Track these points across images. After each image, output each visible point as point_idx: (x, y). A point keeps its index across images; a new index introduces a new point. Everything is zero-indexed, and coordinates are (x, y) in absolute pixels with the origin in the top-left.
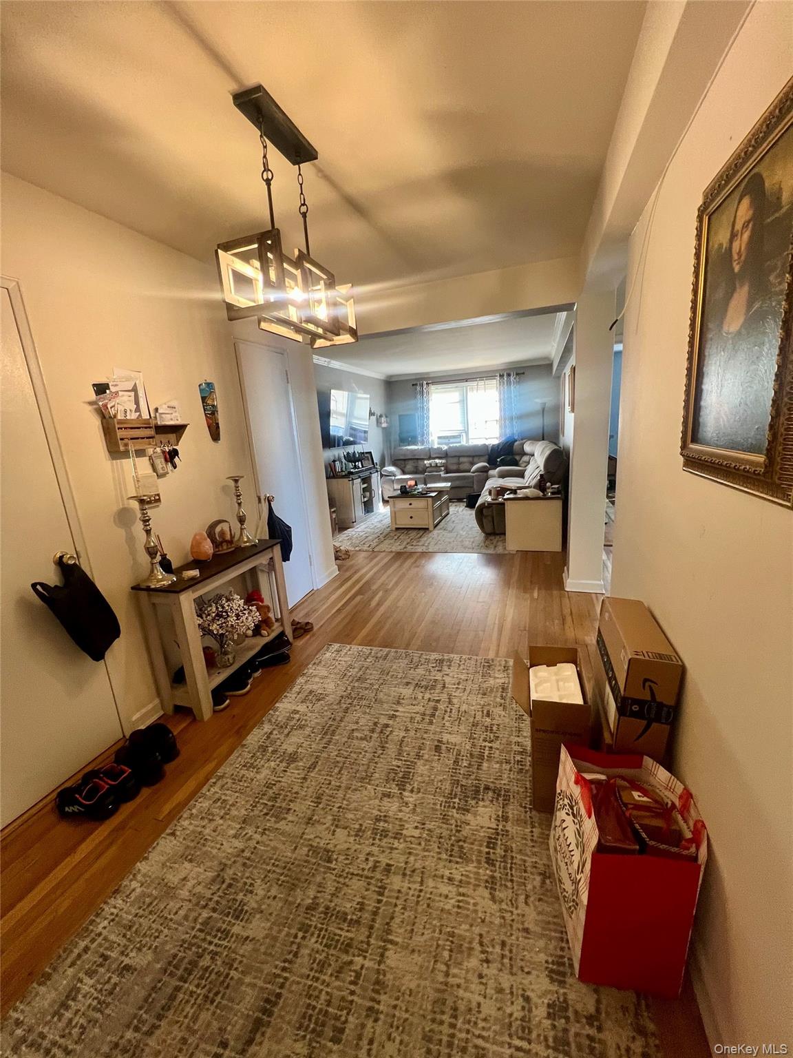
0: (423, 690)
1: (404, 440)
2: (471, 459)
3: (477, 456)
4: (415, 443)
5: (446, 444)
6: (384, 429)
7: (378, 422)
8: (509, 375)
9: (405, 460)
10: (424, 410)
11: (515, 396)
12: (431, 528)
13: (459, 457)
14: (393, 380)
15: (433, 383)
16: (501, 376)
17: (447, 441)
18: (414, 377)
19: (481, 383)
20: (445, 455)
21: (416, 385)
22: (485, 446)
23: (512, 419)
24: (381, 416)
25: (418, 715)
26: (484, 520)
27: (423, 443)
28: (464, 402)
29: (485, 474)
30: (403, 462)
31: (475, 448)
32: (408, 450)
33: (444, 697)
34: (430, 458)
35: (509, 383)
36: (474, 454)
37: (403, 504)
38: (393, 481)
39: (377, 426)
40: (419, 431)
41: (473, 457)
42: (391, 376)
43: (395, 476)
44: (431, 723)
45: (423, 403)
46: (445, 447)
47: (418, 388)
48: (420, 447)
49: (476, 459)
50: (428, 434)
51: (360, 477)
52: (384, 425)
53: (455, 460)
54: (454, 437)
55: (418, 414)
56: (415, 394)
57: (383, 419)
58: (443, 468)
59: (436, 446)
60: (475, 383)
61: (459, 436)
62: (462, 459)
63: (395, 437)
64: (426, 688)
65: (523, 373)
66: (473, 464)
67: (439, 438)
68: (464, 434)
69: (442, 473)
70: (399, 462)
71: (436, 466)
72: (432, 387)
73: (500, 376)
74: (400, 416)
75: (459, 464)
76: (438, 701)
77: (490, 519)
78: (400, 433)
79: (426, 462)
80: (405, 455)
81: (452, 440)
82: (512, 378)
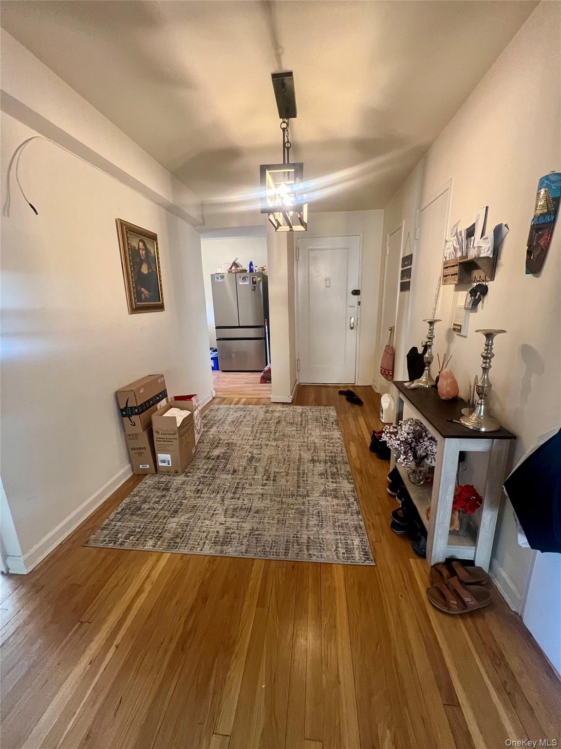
0: (244, 507)
25: (247, 487)
33: (226, 502)
44: (238, 484)
64: (241, 509)
76: (232, 498)
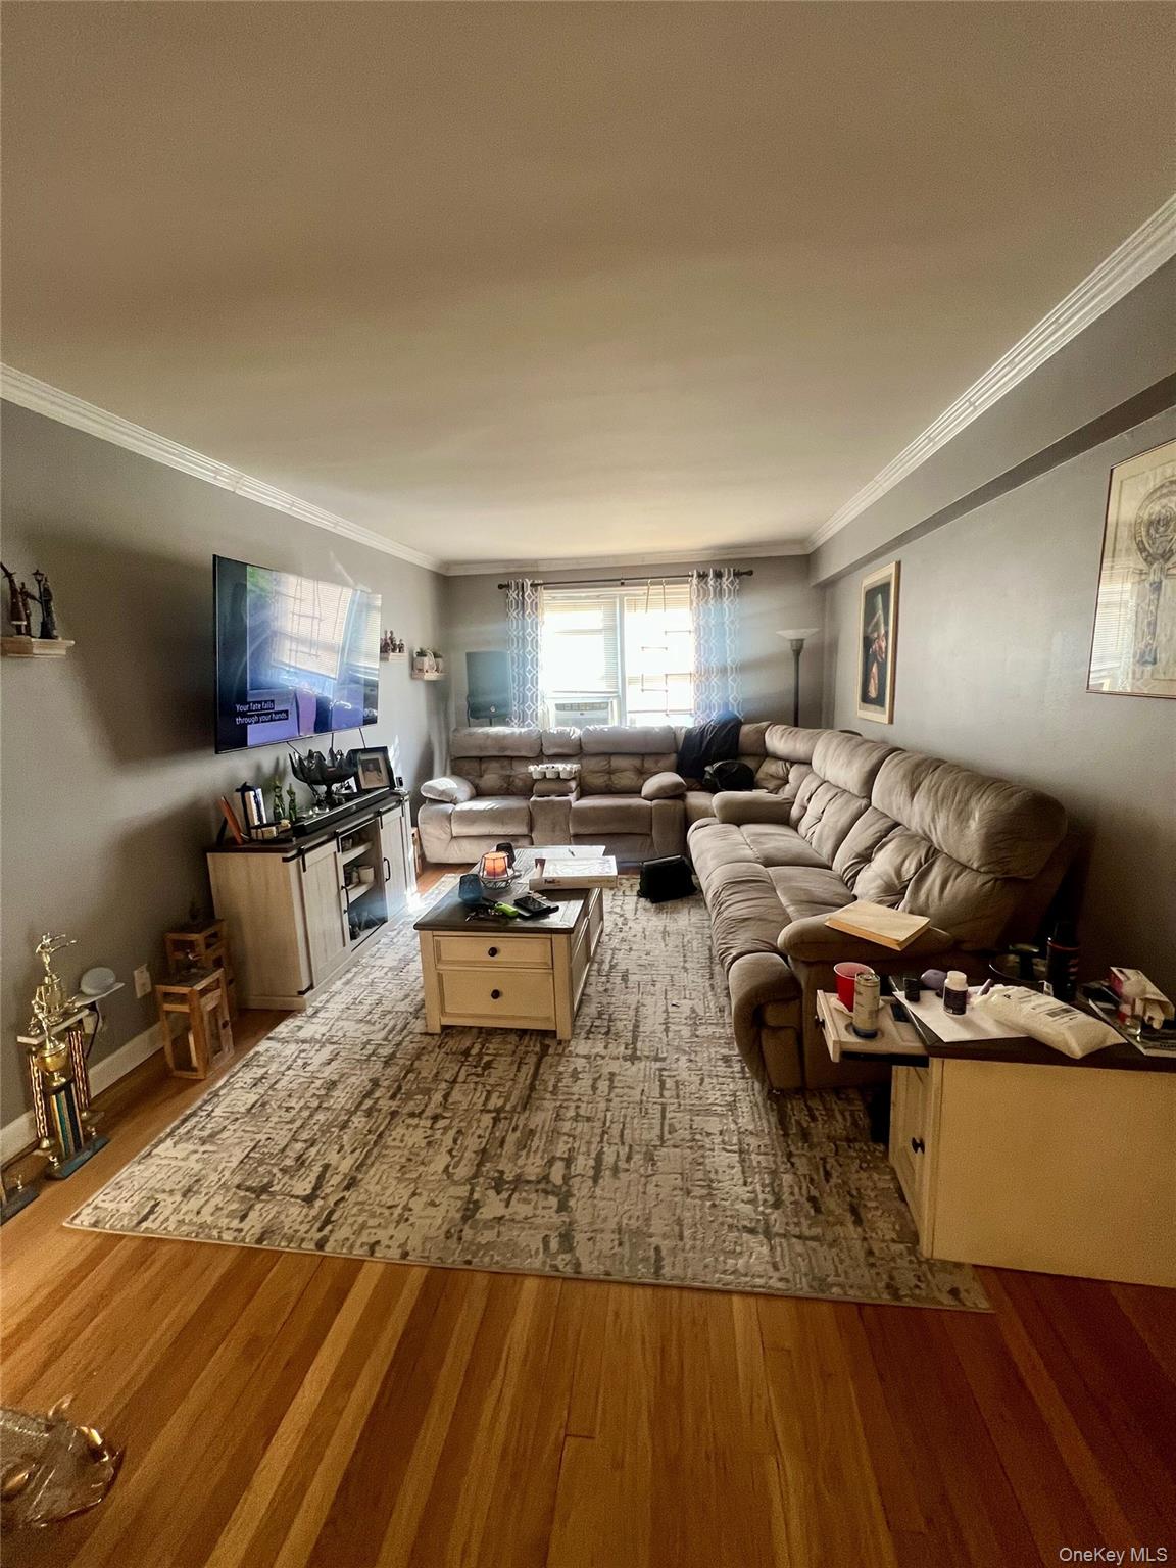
1: (478, 712)
2: (637, 762)
3: (651, 755)
4: (503, 719)
5: (577, 723)
6: (431, 684)
7: (415, 668)
8: (718, 575)
9: (480, 759)
10: (526, 643)
11: (732, 622)
12: (564, 1032)
13: (609, 755)
14: (452, 573)
15: (547, 585)
16: (703, 576)
17: (577, 715)
18: (502, 570)
19: (656, 589)
20: (576, 751)
21: (508, 586)
22: (671, 734)
23: (723, 671)
24: (422, 654)
26: (769, 1045)
27: (522, 721)
28: (614, 630)
29: (679, 803)
30: (475, 764)
31: (646, 736)
32: (487, 736)
34: (540, 757)
35: (719, 593)
36: (646, 752)
37: (466, 947)
38: (449, 817)
39: (412, 677)
40: (513, 690)
41: (643, 756)
42: (448, 564)
43: (454, 802)
45: (523, 629)
46: (576, 733)
47: (513, 594)
48: (517, 730)
49: (649, 764)
50: (534, 699)
51: (334, 836)
52: (431, 676)
53: (602, 763)
54: (593, 707)
55: (512, 652)
56: (507, 606)
57: (428, 661)
58: (573, 784)
59: (554, 729)
60: (641, 590)
61: (603, 706)
62: (617, 762)
63: (458, 703)
65: (750, 573)
66: (644, 774)
67: (560, 707)
68: (615, 702)
69: (572, 797)
70: (467, 765)
71: (558, 778)
72: (545, 595)
73: (699, 576)
74: (469, 656)
75: (610, 772)
77: (789, 1036)
78: (471, 694)
79: (532, 768)
80: (481, 748)
81: (588, 714)
82: (725, 582)
